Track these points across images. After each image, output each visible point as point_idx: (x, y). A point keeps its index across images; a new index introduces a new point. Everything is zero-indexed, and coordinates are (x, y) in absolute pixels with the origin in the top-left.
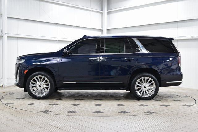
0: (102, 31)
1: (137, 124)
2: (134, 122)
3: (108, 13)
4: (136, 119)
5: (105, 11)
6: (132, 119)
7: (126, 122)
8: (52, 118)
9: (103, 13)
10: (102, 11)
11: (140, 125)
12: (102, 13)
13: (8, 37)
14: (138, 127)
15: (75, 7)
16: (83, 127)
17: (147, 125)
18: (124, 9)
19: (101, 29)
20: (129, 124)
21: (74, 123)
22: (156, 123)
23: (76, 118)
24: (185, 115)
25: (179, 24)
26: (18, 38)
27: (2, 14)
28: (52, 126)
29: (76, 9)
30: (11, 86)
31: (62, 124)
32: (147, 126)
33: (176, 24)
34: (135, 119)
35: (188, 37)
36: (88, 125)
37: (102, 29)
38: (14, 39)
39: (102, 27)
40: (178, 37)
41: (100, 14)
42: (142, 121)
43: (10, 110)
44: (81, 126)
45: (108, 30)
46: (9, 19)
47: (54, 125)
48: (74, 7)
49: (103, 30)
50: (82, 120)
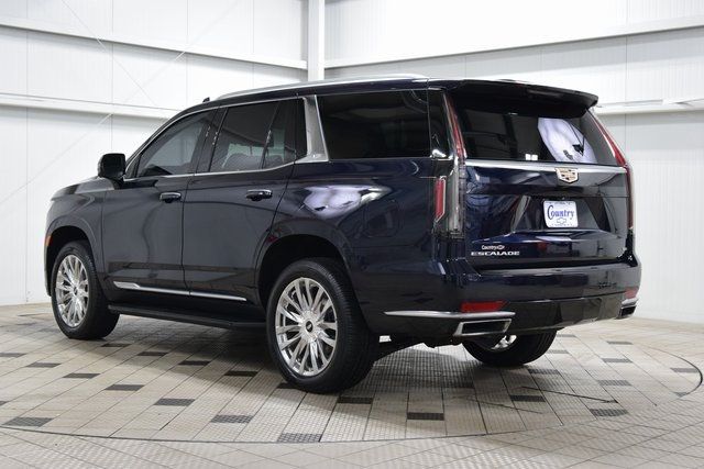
0: (302, 74)
24: (657, 433)
25: (633, 48)
33: (619, 49)
35: (669, 104)
37: (305, 68)
40: (627, 103)
45: (329, 71)
50: (216, 459)
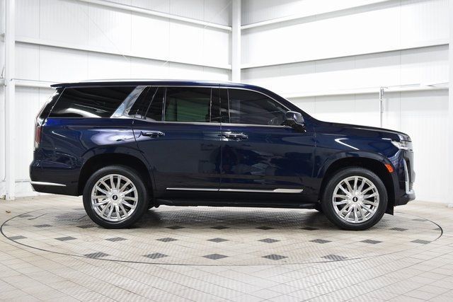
0: (229, 71)
1: (309, 284)
2: (304, 279)
3: (244, 32)
4: (308, 272)
5: (238, 27)
6: (297, 270)
7: (285, 278)
8: (118, 271)
9: (232, 32)
10: (229, 28)
11: (317, 284)
12: (230, 32)
13: (17, 87)
14: (312, 290)
15: (170, 20)
16: (188, 290)
17: (332, 285)
18: (280, 23)
20: (292, 283)
21: (167, 282)
22: (353, 280)
23: (171, 269)
24: (420, 261)
25: (404, 57)
26: (39, 88)
27: (3, 36)
28: (117, 289)
29: (171, 23)
30: (24, 198)
31: (139, 284)
32: (332, 288)
33: (396, 57)
34: (304, 271)
35: (424, 86)
36: (200, 286)
37: (230, 68)
39: (230, 63)
40: (401, 86)
41: (227, 35)
42: (321, 277)
43: (22, 251)
44: (183, 287)
45: (243, 70)
46: (21, 45)
47: (122, 286)
48: (167, 18)
49: (231, 70)
50: (185, 274)
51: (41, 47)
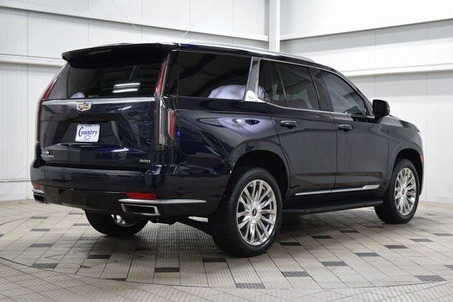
0: (266, 44)
4: (366, 297)
19: (265, 38)
23: (192, 292)
26: (28, 65)
37: (266, 40)
38: (18, 67)
39: (267, 33)
43: (7, 269)
45: (283, 42)
49: (268, 42)
51: (30, 14)
